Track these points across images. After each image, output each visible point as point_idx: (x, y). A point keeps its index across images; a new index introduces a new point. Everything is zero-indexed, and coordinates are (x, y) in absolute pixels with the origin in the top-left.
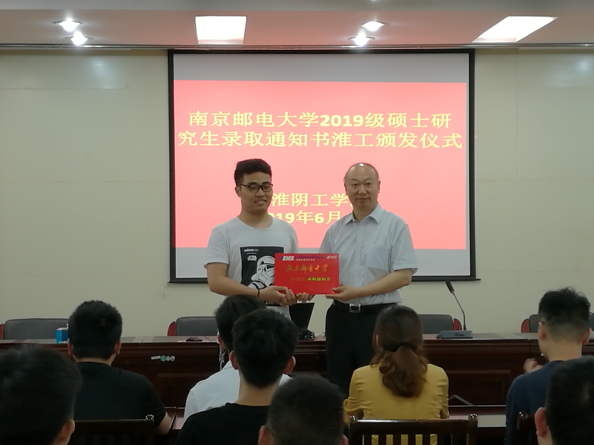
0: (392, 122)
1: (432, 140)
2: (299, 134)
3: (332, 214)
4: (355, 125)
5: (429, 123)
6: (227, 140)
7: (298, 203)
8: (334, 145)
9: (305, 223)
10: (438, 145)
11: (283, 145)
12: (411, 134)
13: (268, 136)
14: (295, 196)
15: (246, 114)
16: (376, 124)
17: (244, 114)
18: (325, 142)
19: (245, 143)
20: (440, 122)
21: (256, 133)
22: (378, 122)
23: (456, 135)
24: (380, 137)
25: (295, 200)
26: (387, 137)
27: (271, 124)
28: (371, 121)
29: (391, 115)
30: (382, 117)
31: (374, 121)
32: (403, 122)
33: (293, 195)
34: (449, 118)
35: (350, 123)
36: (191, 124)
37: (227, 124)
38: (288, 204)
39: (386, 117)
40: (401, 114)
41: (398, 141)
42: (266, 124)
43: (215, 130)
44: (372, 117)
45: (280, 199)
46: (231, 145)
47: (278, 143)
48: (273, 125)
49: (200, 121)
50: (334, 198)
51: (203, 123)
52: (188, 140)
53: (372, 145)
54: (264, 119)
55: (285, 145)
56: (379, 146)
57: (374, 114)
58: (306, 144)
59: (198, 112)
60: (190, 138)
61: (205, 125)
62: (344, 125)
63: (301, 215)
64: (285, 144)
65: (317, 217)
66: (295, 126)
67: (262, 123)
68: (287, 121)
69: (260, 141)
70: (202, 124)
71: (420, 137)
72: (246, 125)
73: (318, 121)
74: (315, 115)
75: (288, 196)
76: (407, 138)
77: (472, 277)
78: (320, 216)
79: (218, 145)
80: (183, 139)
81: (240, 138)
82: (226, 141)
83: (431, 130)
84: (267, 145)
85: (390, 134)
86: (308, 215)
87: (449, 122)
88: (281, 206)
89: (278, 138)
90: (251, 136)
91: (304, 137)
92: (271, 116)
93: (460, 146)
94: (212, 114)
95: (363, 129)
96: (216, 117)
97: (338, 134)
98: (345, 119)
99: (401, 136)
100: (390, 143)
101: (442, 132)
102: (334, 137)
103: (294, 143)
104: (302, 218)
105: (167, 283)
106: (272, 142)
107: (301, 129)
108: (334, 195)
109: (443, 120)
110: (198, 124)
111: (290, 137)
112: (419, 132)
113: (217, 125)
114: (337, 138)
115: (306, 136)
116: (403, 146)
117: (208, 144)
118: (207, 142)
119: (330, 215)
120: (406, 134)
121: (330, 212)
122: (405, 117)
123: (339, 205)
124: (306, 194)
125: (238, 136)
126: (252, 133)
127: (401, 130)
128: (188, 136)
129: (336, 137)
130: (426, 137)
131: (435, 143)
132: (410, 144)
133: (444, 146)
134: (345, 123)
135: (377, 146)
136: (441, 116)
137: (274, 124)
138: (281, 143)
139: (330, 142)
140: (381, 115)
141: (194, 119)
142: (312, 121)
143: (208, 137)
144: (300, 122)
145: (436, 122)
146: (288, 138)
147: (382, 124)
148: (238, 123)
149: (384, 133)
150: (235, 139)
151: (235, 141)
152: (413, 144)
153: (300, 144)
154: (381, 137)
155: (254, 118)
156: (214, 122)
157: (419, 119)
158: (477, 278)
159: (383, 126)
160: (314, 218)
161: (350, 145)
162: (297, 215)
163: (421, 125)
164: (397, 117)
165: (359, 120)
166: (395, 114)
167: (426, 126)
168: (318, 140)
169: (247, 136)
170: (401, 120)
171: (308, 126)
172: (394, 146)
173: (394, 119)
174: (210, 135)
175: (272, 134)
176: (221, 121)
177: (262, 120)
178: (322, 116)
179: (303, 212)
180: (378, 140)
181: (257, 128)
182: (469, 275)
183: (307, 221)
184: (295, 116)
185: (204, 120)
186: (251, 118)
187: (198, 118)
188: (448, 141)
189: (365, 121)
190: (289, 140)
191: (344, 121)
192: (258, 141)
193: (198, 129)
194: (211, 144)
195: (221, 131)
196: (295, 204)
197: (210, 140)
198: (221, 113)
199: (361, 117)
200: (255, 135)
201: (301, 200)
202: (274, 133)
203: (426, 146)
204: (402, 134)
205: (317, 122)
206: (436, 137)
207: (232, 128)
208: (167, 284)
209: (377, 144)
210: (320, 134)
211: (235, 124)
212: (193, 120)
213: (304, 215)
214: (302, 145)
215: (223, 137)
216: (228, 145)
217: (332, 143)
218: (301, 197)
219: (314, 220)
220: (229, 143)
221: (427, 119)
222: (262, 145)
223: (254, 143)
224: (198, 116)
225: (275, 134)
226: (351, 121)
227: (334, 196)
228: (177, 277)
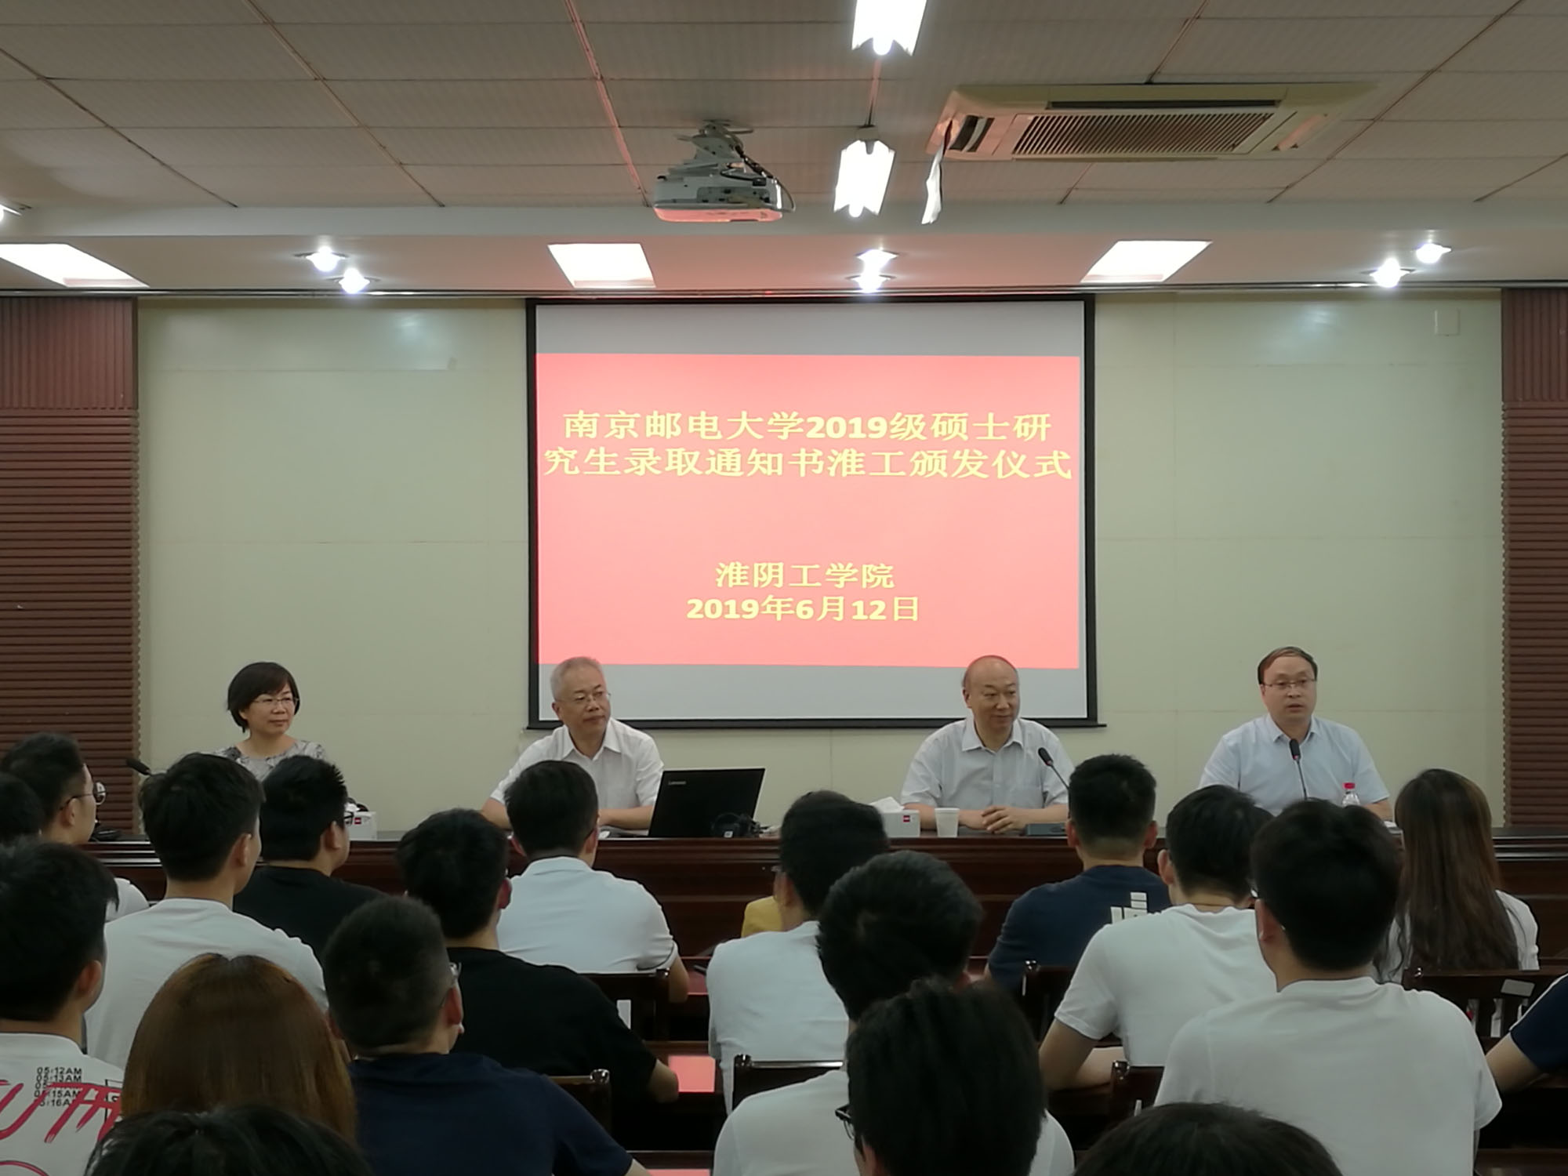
0: (940, 429)
1: (1015, 464)
2: (766, 453)
3: (829, 601)
4: (872, 436)
5: (1010, 432)
6: (635, 463)
7: (764, 583)
8: (832, 474)
9: (779, 618)
10: (1027, 473)
11: (737, 473)
12: (976, 452)
13: (710, 456)
14: (760, 567)
15: (669, 415)
16: (911, 433)
17: (666, 415)
18: (816, 467)
19: (667, 469)
20: (1030, 430)
21: (686, 451)
22: (914, 430)
23: (1060, 455)
24: (918, 459)
25: (760, 576)
26: (931, 458)
27: (715, 434)
28: (900, 427)
29: (939, 416)
30: (922, 420)
31: (906, 427)
32: (960, 431)
33: (756, 566)
34: (1047, 422)
35: (863, 432)
36: (568, 435)
37: (635, 435)
38: (746, 583)
39: (929, 421)
40: (956, 416)
41: (952, 465)
42: (707, 434)
43: (612, 445)
44: (903, 420)
45: (731, 573)
46: (641, 473)
47: (729, 469)
48: (719, 436)
49: (585, 428)
50: (833, 572)
51: (590, 433)
52: (561, 464)
53: (902, 473)
54: (703, 424)
55: (741, 473)
56: (916, 474)
57: (906, 416)
58: (779, 471)
59: (581, 412)
60: (567, 461)
61: (593, 436)
62: (851, 436)
63: (770, 603)
64: (741, 470)
65: (800, 608)
66: (759, 437)
67: (699, 432)
68: (745, 429)
69: (696, 467)
70: (587, 435)
71: (993, 458)
72: (668, 436)
73: (802, 428)
74: (796, 417)
75: (746, 567)
76: (969, 460)
77: (1090, 721)
78: (805, 605)
79: (617, 472)
80: (553, 463)
81: (658, 461)
82: (632, 466)
83: (1014, 444)
84: (708, 472)
85: (936, 453)
86: (783, 603)
87: (1047, 429)
88: (734, 586)
89: (729, 460)
90: (679, 456)
91: (776, 458)
92: (715, 419)
93: (1068, 476)
94: (607, 416)
95: (887, 443)
96: (613, 422)
97: (839, 452)
98: (853, 425)
99: (956, 456)
100: (936, 470)
101: (1034, 449)
102: (831, 458)
103: (759, 470)
104: (774, 609)
105: (523, 729)
106: (716, 468)
107: (770, 444)
108: (833, 565)
109: (1035, 426)
110: (581, 435)
111: (750, 458)
112: (990, 449)
113: (616, 436)
114: (838, 460)
115: (780, 456)
116: (959, 474)
117: (598, 470)
118: (597, 468)
119: (826, 604)
120: (967, 451)
121: (825, 599)
122: (964, 421)
123: (841, 586)
124: (781, 565)
125: (655, 456)
126: (680, 451)
127: (956, 444)
128: (563, 457)
129: (835, 457)
130: (1004, 457)
131: (1021, 469)
132: (973, 471)
133: (1037, 475)
134: (853, 432)
135: (912, 474)
136: (1031, 419)
137: (722, 433)
138: (733, 469)
139: (824, 467)
140: (920, 417)
141: (574, 426)
142: (791, 428)
143: (598, 458)
144: (770, 431)
145: (1023, 431)
146: (747, 461)
147: (922, 433)
148: (655, 432)
149: (925, 451)
150: (648, 461)
151: (648, 465)
152: (979, 471)
153: (770, 471)
154: (920, 458)
155: (683, 423)
156: (611, 430)
157: (991, 425)
158: (1100, 722)
159: (923, 438)
160: (795, 611)
161: (862, 472)
162: (764, 604)
163: (994, 435)
164: (950, 421)
165: (879, 427)
166: (946, 414)
167: (1003, 437)
168: (803, 463)
169: (671, 456)
170: (957, 426)
171: (784, 437)
172: (945, 475)
173: (944, 423)
174: (602, 455)
175: (717, 452)
176: (622, 428)
177: (699, 427)
178: (810, 420)
179: (774, 598)
180: (913, 464)
181: (689, 441)
182: (1085, 716)
183: (783, 615)
184: (760, 420)
185: (592, 427)
186: (678, 423)
187: (581, 422)
188: (1045, 465)
189: (890, 427)
190: (750, 463)
191: (850, 428)
192: (691, 466)
193: (581, 444)
194: (606, 470)
195: (622, 449)
196: (760, 583)
197: (602, 464)
198: (623, 414)
199: (882, 421)
200: (686, 454)
201: (771, 576)
202: (722, 450)
203: (1004, 474)
204: (958, 452)
205: (800, 430)
206: (1023, 457)
207: (644, 442)
208: (522, 732)
209: (912, 471)
210: (807, 452)
211: (649, 434)
212: (572, 428)
213: (775, 603)
214: (773, 473)
215: (627, 458)
216: (637, 473)
217: (829, 468)
218: (771, 570)
219: (795, 614)
220: (639, 470)
221: (1006, 424)
222: (699, 472)
223: (684, 469)
224: (581, 419)
225: (723, 453)
226: (865, 430)
227: (831, 568)
228: (541, 719)
